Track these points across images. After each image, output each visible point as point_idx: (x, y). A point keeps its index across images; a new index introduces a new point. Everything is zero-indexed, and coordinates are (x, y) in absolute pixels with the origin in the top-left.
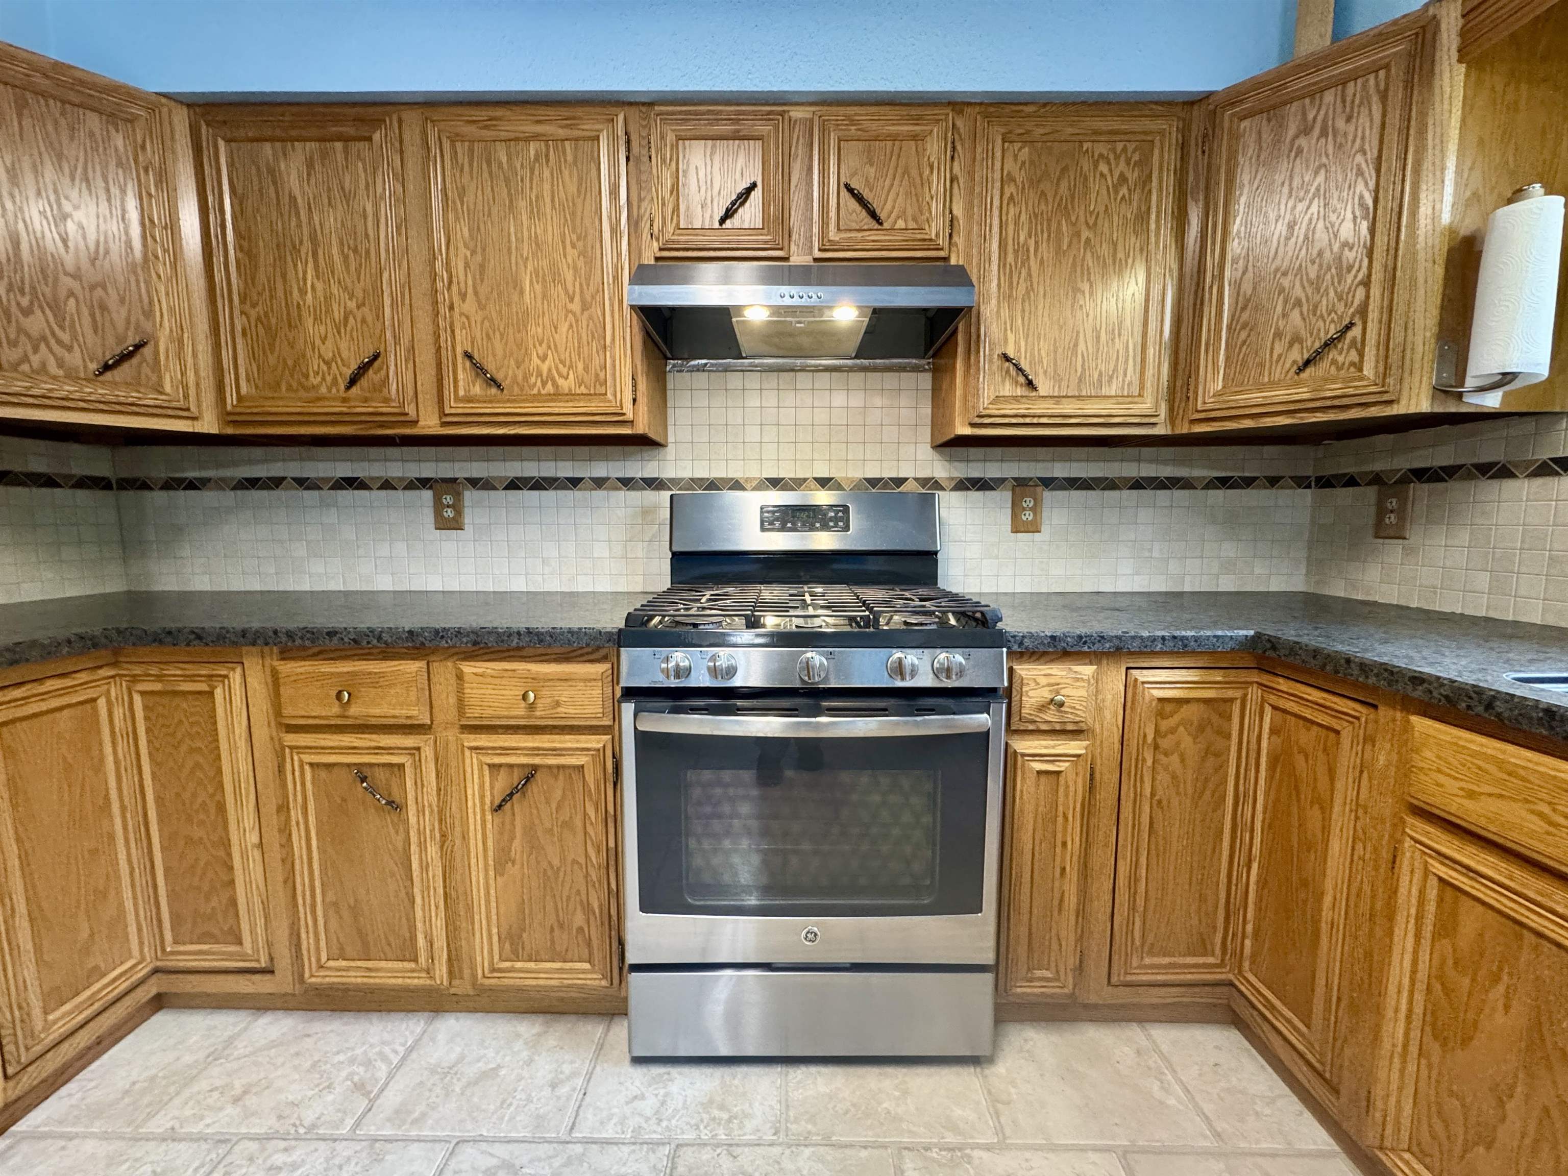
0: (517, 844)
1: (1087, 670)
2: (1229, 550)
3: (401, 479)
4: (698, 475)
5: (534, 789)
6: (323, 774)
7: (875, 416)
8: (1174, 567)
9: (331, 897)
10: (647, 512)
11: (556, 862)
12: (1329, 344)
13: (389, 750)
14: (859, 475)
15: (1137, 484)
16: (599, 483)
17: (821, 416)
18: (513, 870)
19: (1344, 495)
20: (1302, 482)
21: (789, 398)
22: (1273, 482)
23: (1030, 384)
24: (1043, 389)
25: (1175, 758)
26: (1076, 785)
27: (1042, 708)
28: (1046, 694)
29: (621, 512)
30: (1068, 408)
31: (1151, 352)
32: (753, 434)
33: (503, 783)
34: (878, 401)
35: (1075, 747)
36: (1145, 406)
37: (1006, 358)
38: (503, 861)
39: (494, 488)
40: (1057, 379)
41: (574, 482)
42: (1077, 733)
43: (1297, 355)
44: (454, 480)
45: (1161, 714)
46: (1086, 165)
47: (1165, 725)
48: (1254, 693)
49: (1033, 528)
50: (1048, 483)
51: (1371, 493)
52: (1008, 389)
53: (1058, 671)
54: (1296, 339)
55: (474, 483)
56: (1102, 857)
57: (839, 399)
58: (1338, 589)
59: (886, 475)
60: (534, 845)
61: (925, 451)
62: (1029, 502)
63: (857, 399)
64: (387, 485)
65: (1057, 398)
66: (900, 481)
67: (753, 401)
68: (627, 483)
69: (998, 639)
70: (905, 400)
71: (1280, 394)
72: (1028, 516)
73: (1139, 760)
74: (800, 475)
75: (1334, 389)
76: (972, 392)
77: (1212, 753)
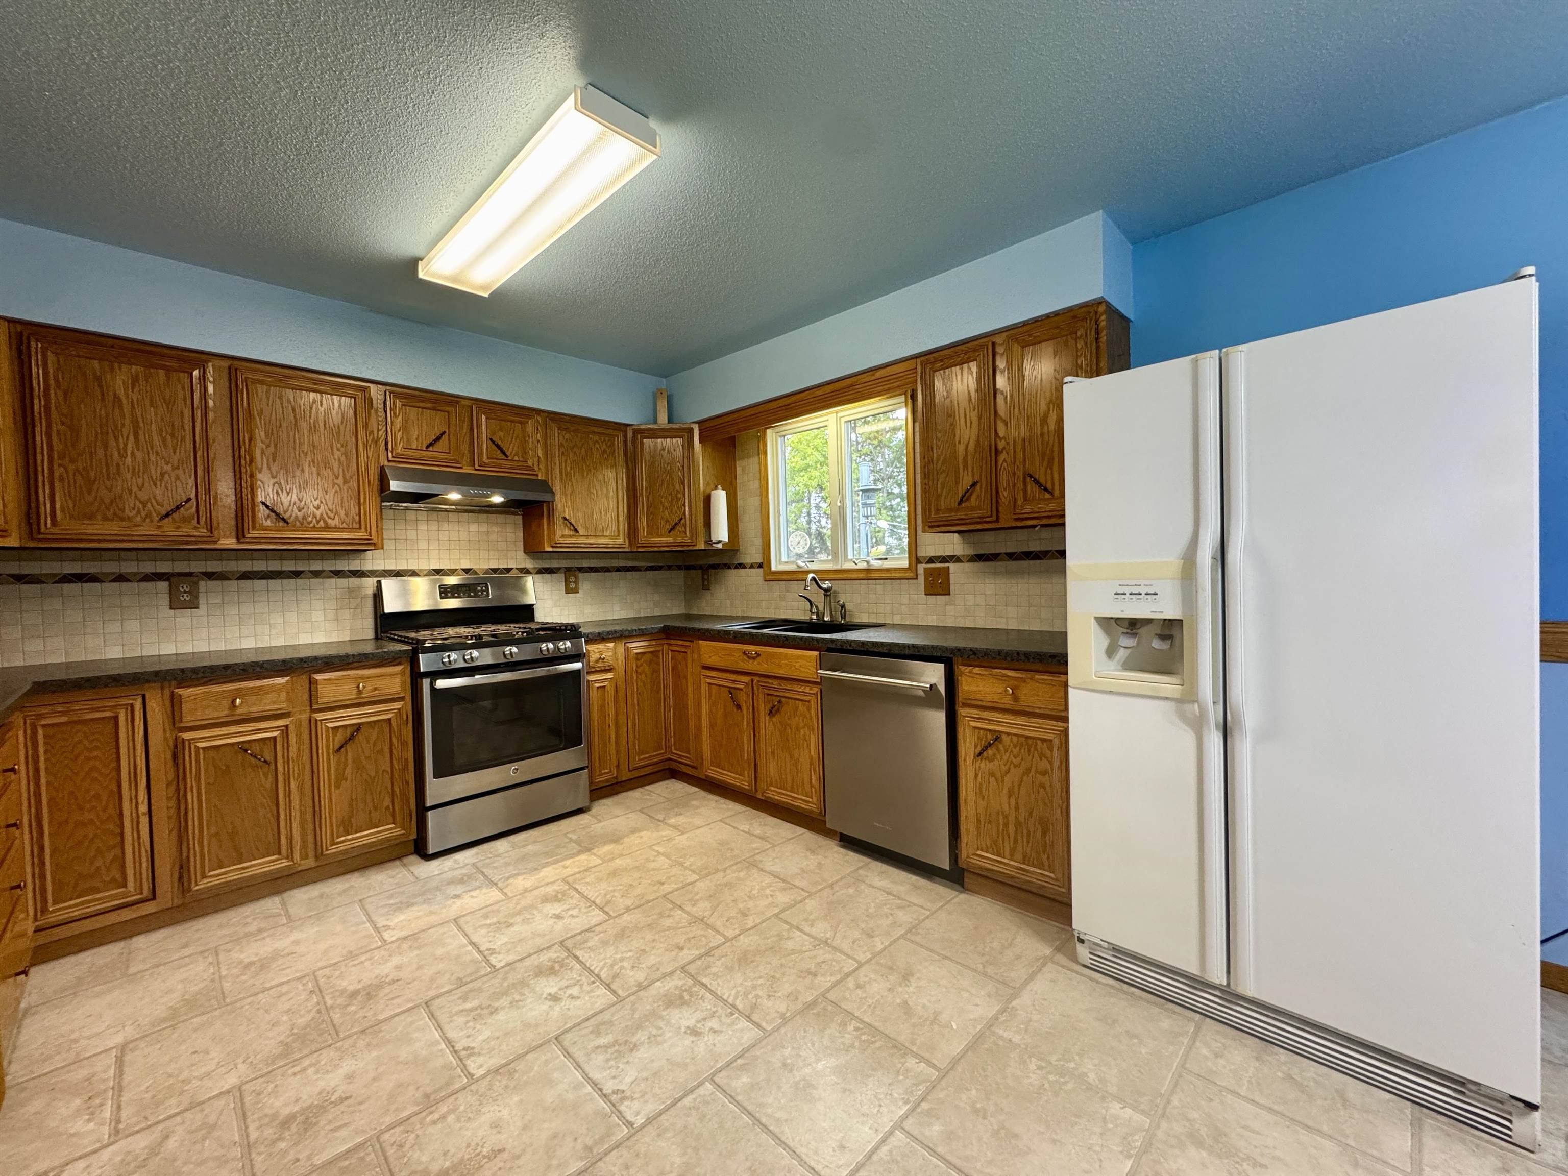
0: (348, 770)
1: (611, 645)
2: (657, 597)
3: (135, 574)
4: (388, 568)
5: (360, 737)
6: (212, 753)
7: (493, 537)
8: (636, 606)
9: (213, 830)
10: (352, 592)
11: (373, 774)
12: (676, 524)
13: (266, 730)
14: (487, 567)
15: (618, 569)
16: (317, 574)
17: (464, 536)
18: (344, 784)
19: (693, 572)
20: (679, 568)
21: (445, 526)
22: (669, 568)
23: (576, 530)
24: (582, 532)
25: (643, 676)
26: (611, 690)
27: (597, 661)
28: (598, 656)
29: (333, 592)
30: (591, 541)
31: (621, 519)
32: (423, 544)
33: (340, 737)
34: (495, 529)
35: (609, 675)
36: (620, 540)
37: (565, 519)
38: (341, 778)
39: (228, 579)
40: (587, 529)
41: (297, 574)
42: (609, 670)
43: (668, 527)
44: (190, 574)
45: (637, 659)
46: (591, 443)
47: (639, 663)
48: (666, 647)
49: (576, 591)
50: (581, 569)
51: (700, 572)
52: (567, 532)
53: (601, 646)
54: (667, 521)
55: (210, 576)
56: (622, 720)
57: (474, 527)
58: (695, 611)
59: (501, 567)
60: (359, 767)
61: (521, 554)
62: (572, 579)
63: (484, 528)
64: (121, 578)
65: (587, 537)
66: (508, 570)
67: (423, 527)
68: (338, 574)
69: (580, 635)
70: (509, 529)
71: (664, 540)
72: (573, 586)
73: (632, 677)
74: (453, 567)
75: (679, 540)
76: (552, 533)
77: (655, 671)
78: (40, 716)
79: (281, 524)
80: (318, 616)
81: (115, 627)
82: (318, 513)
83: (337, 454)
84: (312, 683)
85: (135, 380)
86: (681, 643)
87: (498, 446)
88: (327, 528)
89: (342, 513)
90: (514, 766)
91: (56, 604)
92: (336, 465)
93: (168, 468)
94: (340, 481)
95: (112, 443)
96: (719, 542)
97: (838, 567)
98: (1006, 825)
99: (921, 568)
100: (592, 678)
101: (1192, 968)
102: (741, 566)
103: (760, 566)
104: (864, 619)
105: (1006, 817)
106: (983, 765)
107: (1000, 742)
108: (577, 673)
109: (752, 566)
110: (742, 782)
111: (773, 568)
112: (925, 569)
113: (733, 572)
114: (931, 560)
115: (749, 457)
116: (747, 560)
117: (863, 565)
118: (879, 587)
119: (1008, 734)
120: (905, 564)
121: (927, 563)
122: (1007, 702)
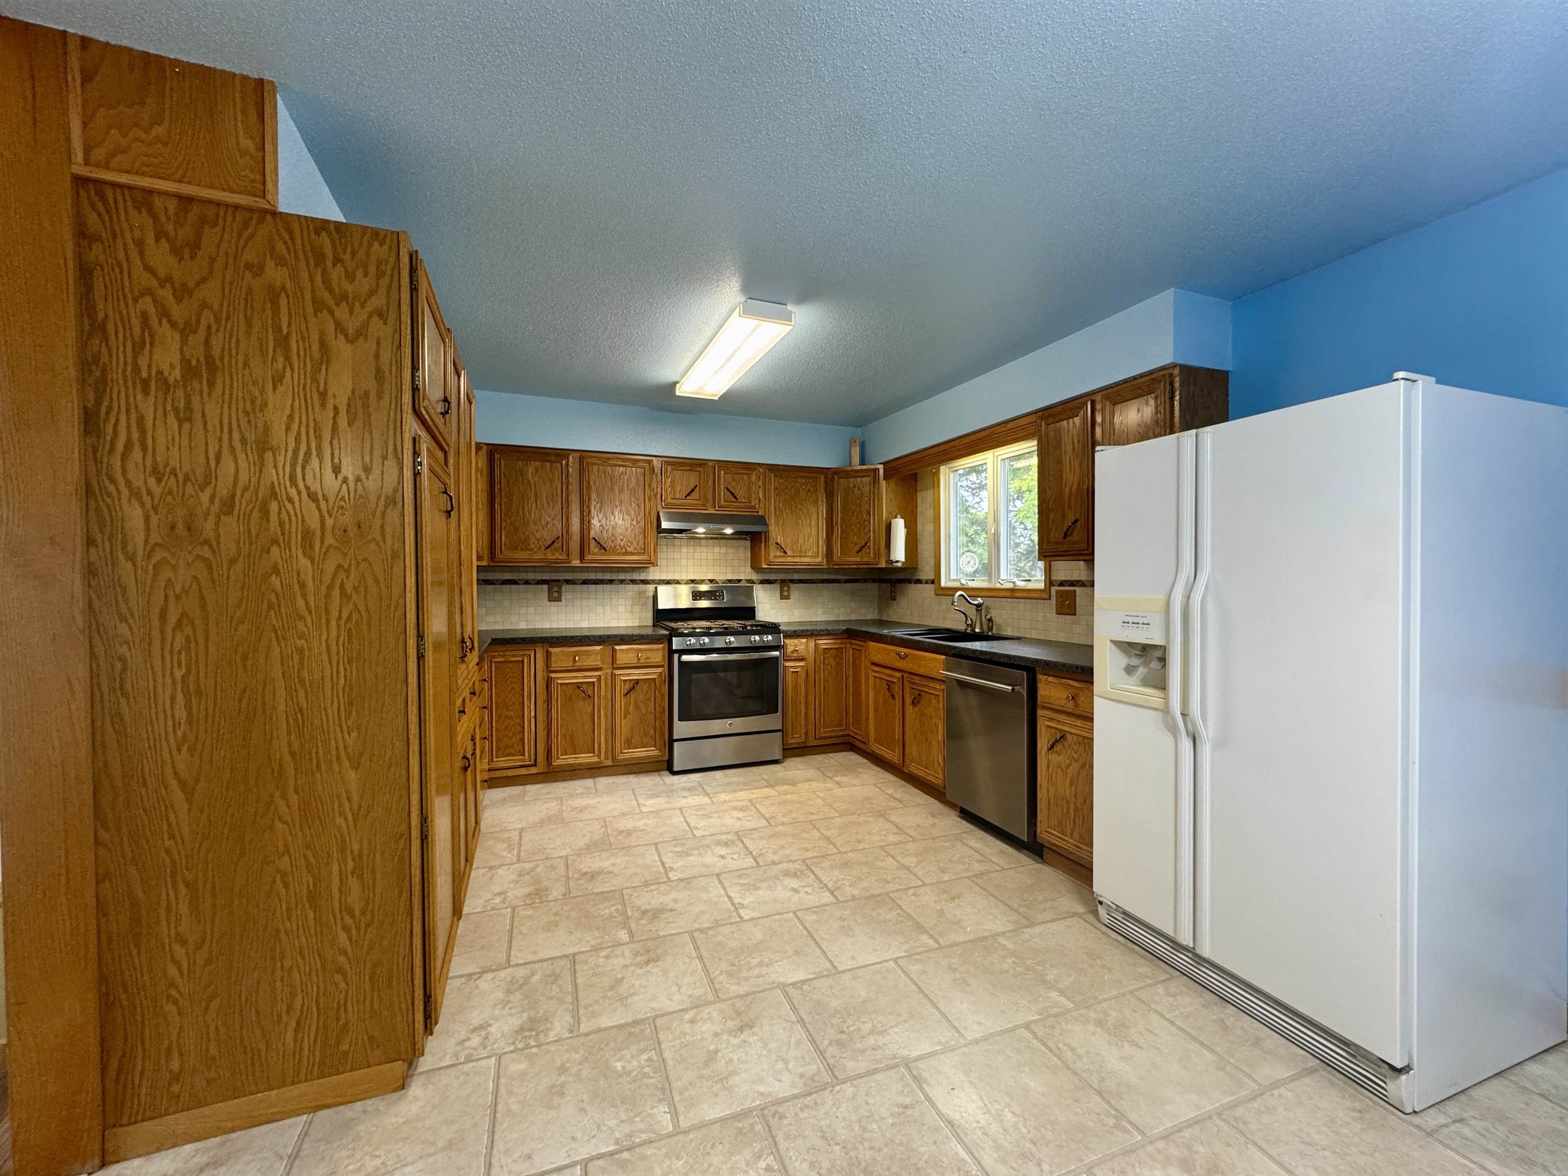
0: (631, 708)
1: (804, 641)
2: (853, 605)
3: (534, 580)
4: (662, 578)
5: (638, 688)
6: (564, 687)
7: (730, 557)
8: (836, 611)
9: (564, 732)
10: (641, 594)
11: (644, 712)
12: (863, 547)
13: (590, 677)
14: (724, 578)
15: (823, 581)
16: (622, 582)
17: (710, 556)
18: (629, 717)
19: (884, 585)
20: (874, 581)
21: (698, 549)
22: (865, 581)
23: (785, 552)
24: (789, 553)
25: (829, 667)
26: (803, 675)
27: (793, 652)
28: (793, 648)
29: (630, 593)
30: (797, 560)
31: (820, 543)
32: (684, 562)
33: (627, 687)
34: (731, 551)
35: (802, 664)
36: (819, 559)
37: (777, 543)
38: (627, 713)
39: (576, 584)
40: (793, 550)
41: (611, 582)
42: (802, 660)
43: (857, 549)
44: (558, 581)
45: (825, 653)
46: (798, 485)
47: (826, 656)
48: (848, 645)
49: (788, 598)
50: (792, 581)
51: (889, 585)
52: (778, 553)
53: (796, 641)
54: (856, 544)
55: (568, 582)
56: (811, 699)
57: (717, 550)
58: (885, 618)
59: (735, 578)
60: (637, 708)
61: (749, 569)
62: (786, 588)
63: (723, 550)
64: (527, 582)
65: (794, 557)
66: (739, 581)
67: (684, 550)
68: (633, 582)
69: (779, 632)
70: (741, 550)
71: (854, 559)
72: (786, 593)
73: (820, 667)
74: (703, 578)
75: (865, 559)
76: (767, 554)
77: (838, 664)
78: (493, 657)
79: (603, 551)
80: (621, 609)
81: (523, 611)
82: (622, 544)
83: (634, 505)
84: (614, 651)
85: (537, 469)
86: (858, 642)
87: (731, 493)
88: (627, 553)
89: (635, 543)
90: (730, 721)
91: (498, 596)
92: (632, 513)
93: (549, 519)
94: (634, 523)
95: (526, 508)
96: (897, 562)
97: (992, 586)
98: (1068, 808)
99: (1054, 589)
100: (788, 664)
101: (1170, 932)
102: (919, 581)
103: (933, 582)
104: (1009, 632)
105: (1068, 802)
106: (1054, 757)
107: (1066, 739)
108: (776, 659)
109: (927, 582)
110: (893, 756)
111: (943, 584)
112: (1057, 592)
113: (913, 586)
114: (1062, 584)
115: (927, 490)
116: (923, 577)
117: (1010, 586)
118: (1022, 605)
119: (1071, 733)
120: (1041, 586)
121: (1059, 586)
122: (1070, 707)
